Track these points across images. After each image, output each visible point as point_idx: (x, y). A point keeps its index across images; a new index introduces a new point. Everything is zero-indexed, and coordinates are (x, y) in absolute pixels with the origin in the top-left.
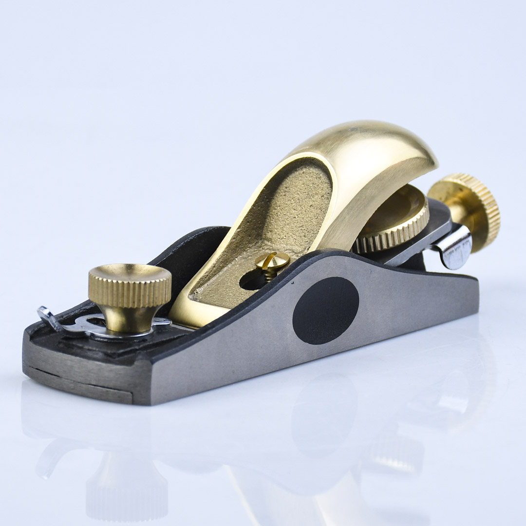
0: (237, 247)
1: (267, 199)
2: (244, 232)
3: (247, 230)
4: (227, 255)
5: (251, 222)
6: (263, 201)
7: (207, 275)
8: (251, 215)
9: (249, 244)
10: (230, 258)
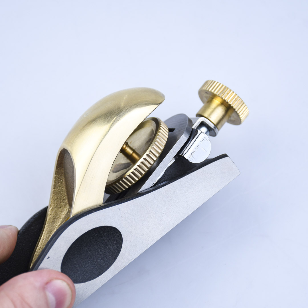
0: (54, 219)
1: (61, 180)
2: (56, 207)
3: (57, 206)
4: (49, 228)
5: (57, 199)
6: (59, 182)
7: (40, 247)
8: (55, 195)
9: (62, 212)
10: (52, 228)
